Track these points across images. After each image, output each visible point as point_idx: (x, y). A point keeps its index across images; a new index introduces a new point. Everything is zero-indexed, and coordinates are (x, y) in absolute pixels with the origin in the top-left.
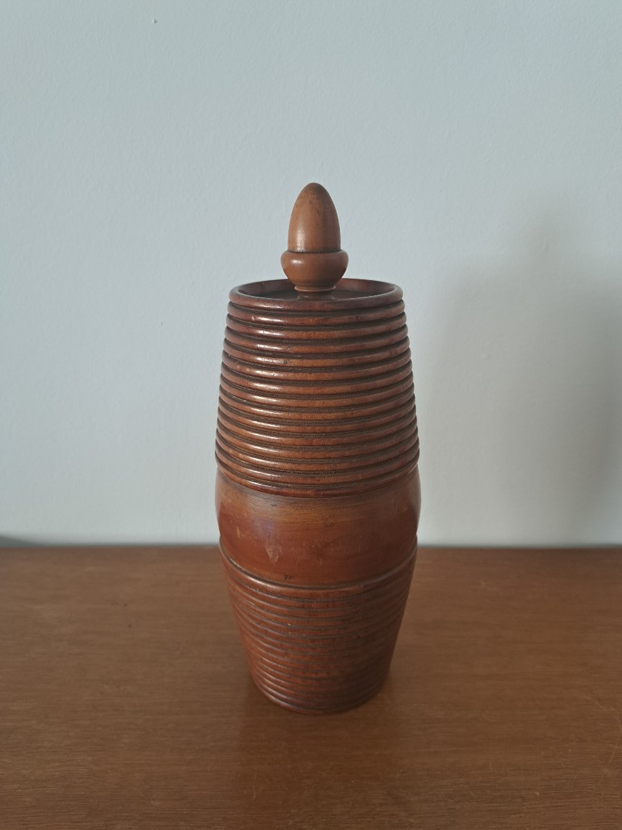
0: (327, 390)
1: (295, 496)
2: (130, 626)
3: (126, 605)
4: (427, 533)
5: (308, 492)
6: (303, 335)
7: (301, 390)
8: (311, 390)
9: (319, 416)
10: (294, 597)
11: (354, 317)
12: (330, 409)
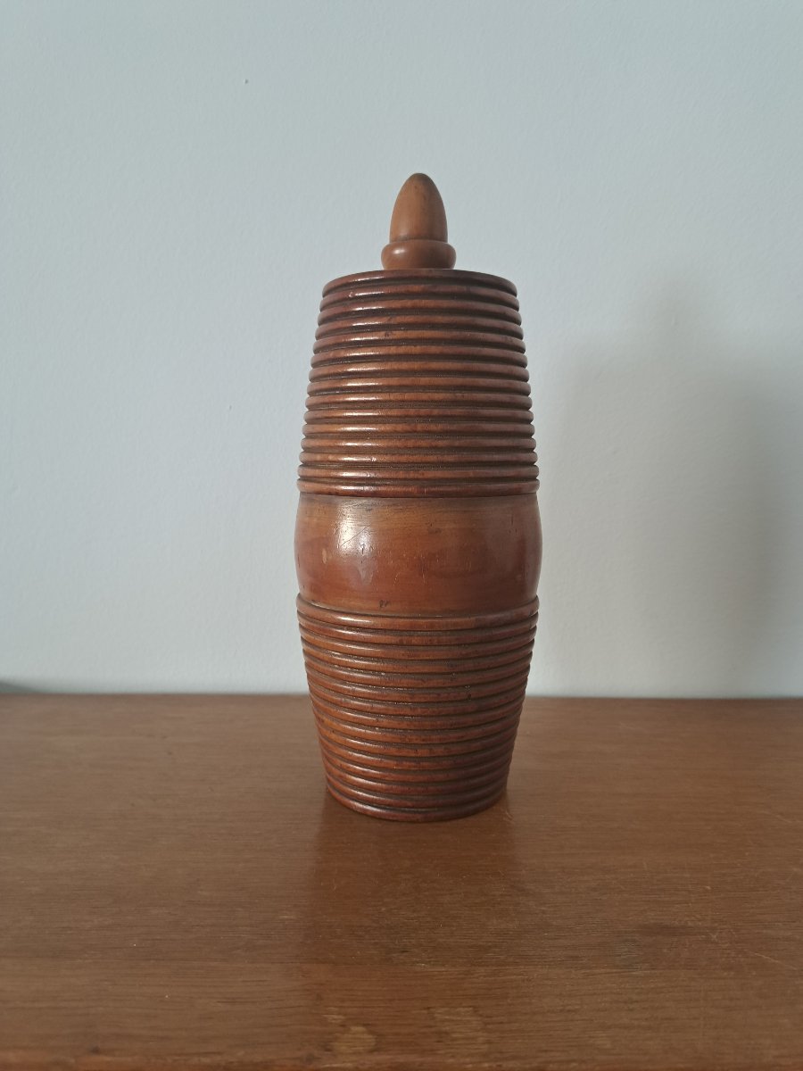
0: (435, 365)
1: (395, 496)
3: (165, 737)
5: (410, 489)
6: (408, 303)
7: (405, 365)
8: (416, 365)
9: (424, 396)
10: (391, 630)
11: (464, 288)
12: (437, 388)
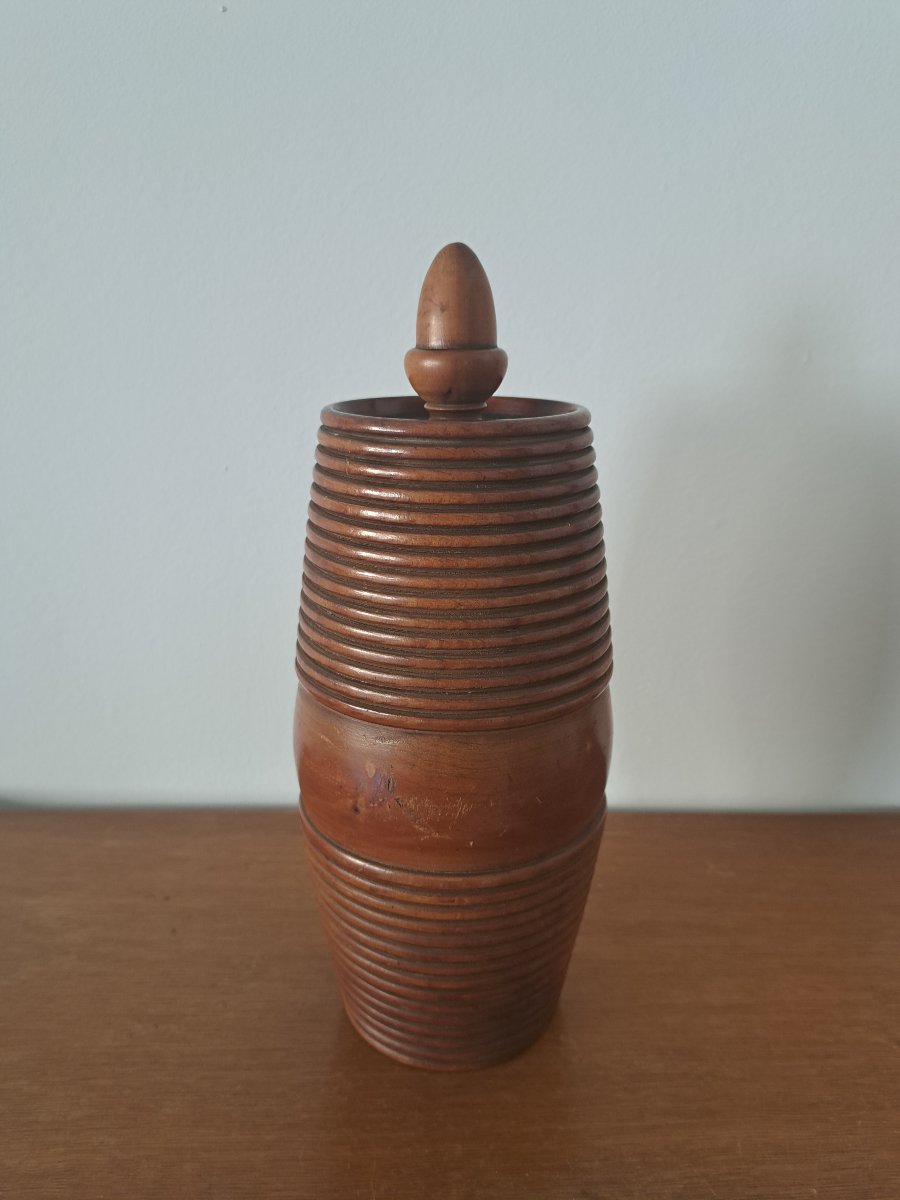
2: (174, 931)
3: (167, 898)
4: (621, 790)
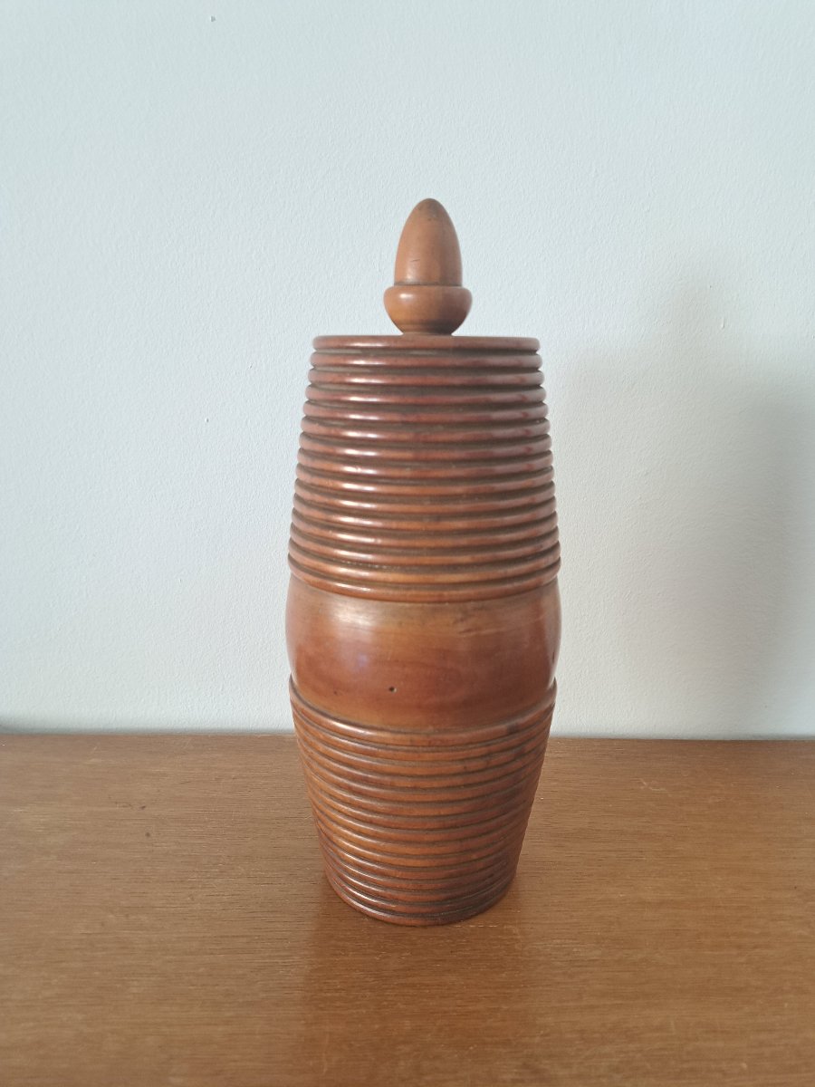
2: (148, 835)
3: (144, 808)
